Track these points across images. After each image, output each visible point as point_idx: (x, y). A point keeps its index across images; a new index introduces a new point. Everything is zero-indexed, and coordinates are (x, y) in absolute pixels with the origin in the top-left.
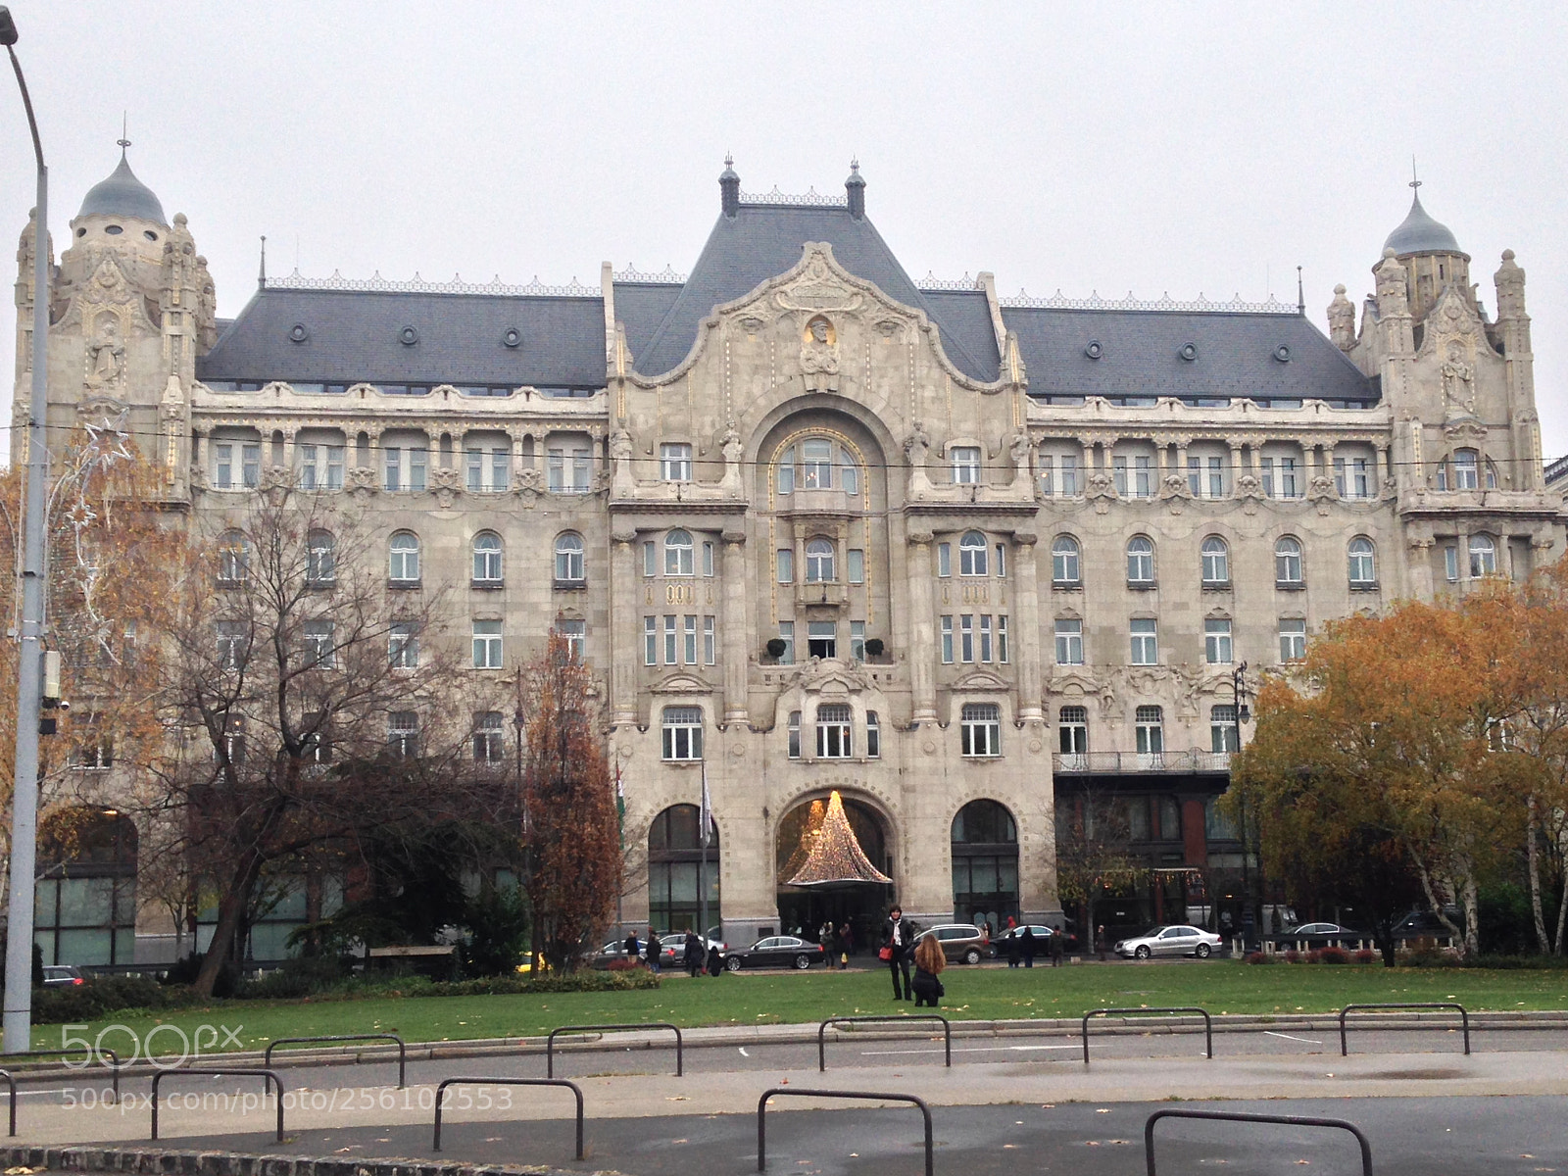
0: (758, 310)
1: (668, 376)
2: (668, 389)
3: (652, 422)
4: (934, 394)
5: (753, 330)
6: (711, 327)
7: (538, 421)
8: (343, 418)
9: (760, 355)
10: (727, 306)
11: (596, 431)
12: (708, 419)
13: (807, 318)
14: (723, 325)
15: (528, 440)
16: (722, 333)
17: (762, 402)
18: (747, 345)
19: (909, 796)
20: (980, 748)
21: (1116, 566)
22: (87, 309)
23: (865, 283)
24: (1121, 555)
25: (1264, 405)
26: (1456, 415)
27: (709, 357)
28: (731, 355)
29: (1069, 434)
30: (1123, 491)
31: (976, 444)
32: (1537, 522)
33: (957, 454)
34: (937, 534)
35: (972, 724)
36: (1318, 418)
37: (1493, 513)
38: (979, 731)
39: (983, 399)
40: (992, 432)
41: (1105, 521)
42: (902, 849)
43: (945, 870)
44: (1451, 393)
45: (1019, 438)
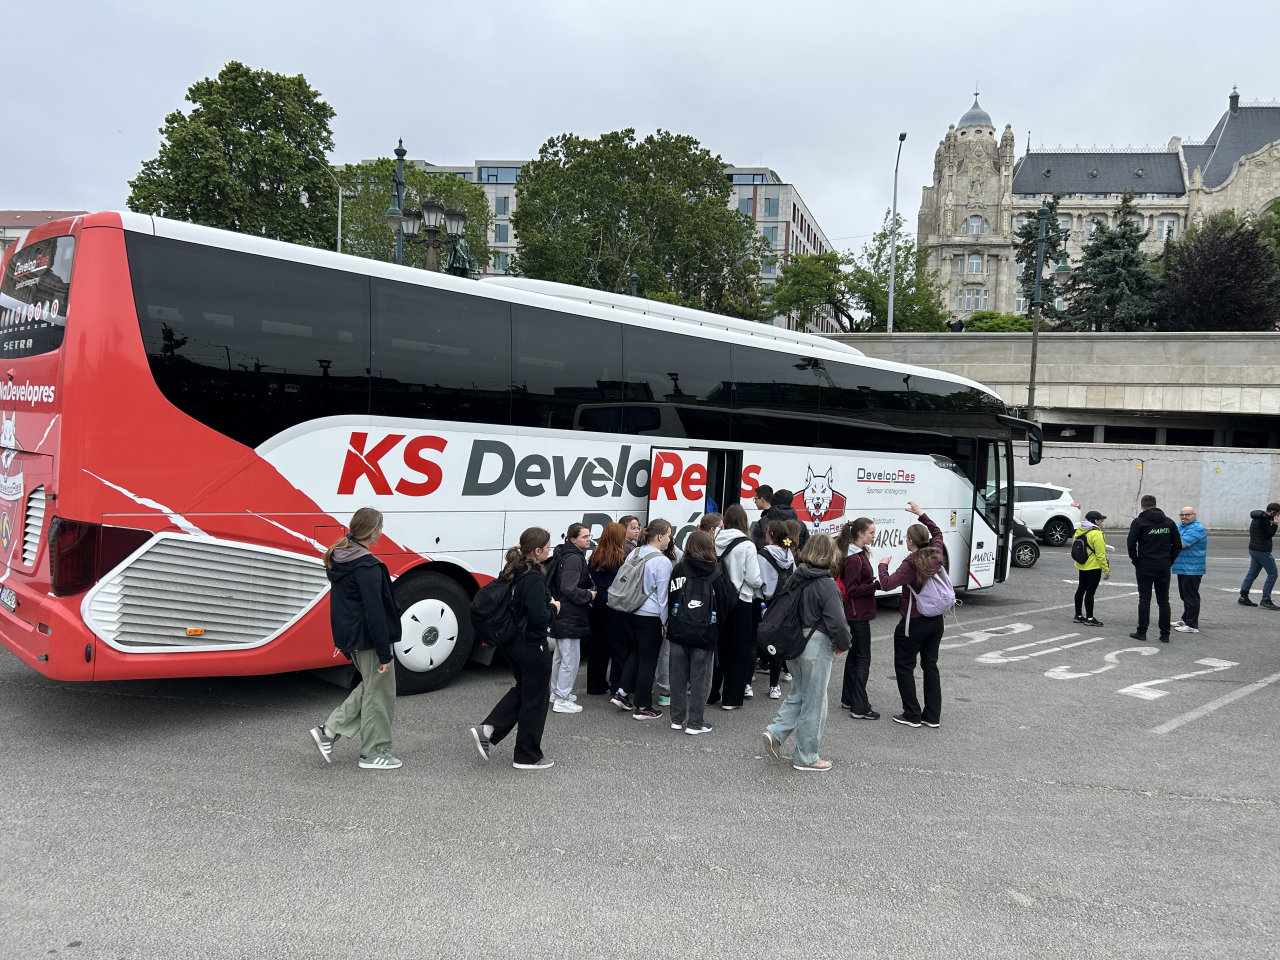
0: (1264, 158)
1: (1219, 188)
2: (1218, 194)
3: (1210, 208)
5: (1260, 167)
6: (1241, 165)
7: (1157, 209)
8: (1072, 208)
9: (1262, 178)
10: (1250, 156)
11: (1182, 213)
12: (1236, 207)
14: (1247, 165)
15: (1151, 216)
16: (1245, 169)
17: (1262, 199)
18: (1257, 173)
22: (970, 165)
27: (1239, 179)
28: (1249, 178)
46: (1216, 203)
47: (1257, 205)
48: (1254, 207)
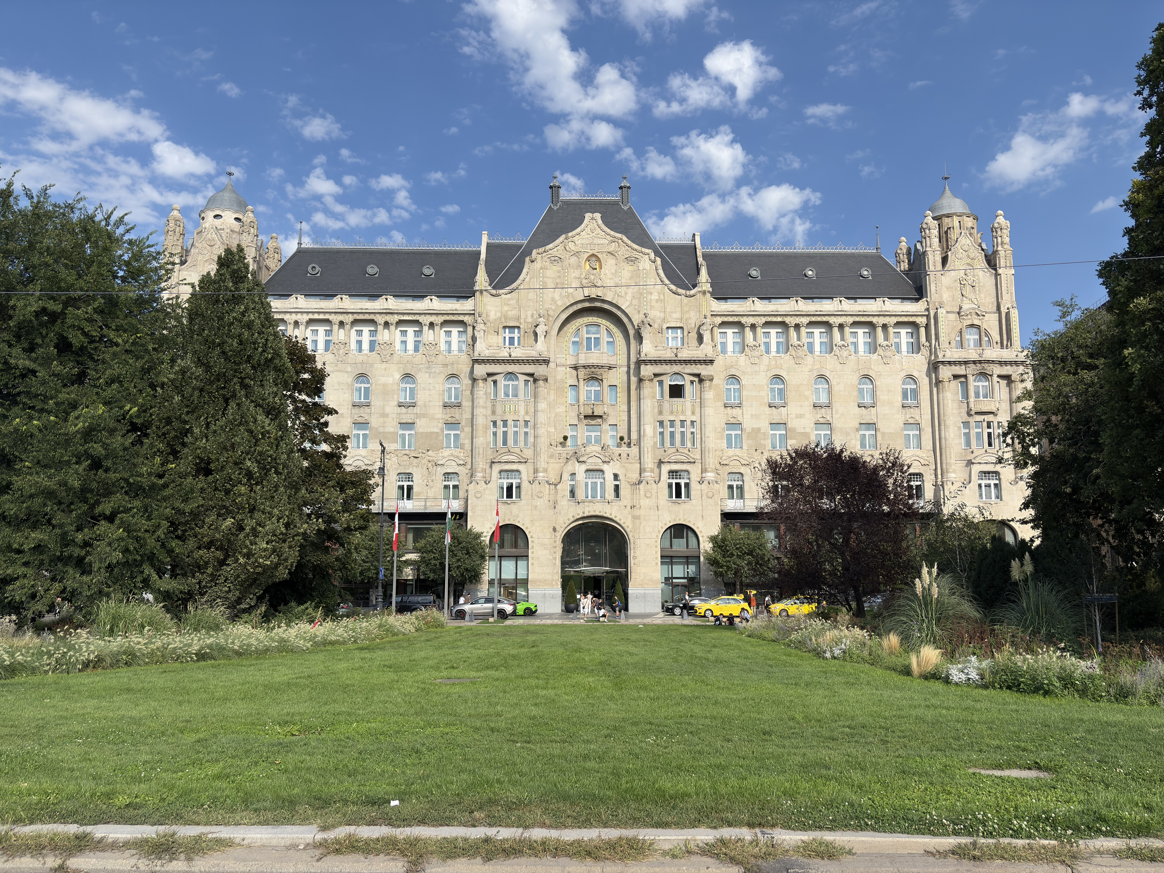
0: (560, 252)
1: (508, 289)
2: (508, 296)
3: (498, 315)
4: (657, 298)
5: (555, 263)
6: (532, 262)
7: (437, 314)
8: (332, 313)
9: (559, 277)
10: (541, 250)
12: (529, 314)
13: (586, 255)
14: (540, 260)
15: (432, 325)
16: (537, 265)
17: (560, 303)
18: (552, 271)
19: (637, 521)
20: (678, 495)
21: (763, 394)
22: (200, 257)
23: (619, 235)
24: (766, 387)
25: (852, 302)
26: (967, 306)
27: (531, 279)
28: (543, 277)
29: (736, 319)
30: (768, 351)
31: (681, 325)
32: (1015, 367)
33: (670, 331)
34: (656, 375)
35: (674, 481)
36: (884, 309)
37: (988, 362)
38: (678, 485)
39: (686, 300)
40: (690, 318)
41: (756, 368)
42: (632, 551)
43: (657, 564)
44: (964, 293)
45: (705, 321)
46: (506, 308)
47: (554, 311)
48: (551, 313)
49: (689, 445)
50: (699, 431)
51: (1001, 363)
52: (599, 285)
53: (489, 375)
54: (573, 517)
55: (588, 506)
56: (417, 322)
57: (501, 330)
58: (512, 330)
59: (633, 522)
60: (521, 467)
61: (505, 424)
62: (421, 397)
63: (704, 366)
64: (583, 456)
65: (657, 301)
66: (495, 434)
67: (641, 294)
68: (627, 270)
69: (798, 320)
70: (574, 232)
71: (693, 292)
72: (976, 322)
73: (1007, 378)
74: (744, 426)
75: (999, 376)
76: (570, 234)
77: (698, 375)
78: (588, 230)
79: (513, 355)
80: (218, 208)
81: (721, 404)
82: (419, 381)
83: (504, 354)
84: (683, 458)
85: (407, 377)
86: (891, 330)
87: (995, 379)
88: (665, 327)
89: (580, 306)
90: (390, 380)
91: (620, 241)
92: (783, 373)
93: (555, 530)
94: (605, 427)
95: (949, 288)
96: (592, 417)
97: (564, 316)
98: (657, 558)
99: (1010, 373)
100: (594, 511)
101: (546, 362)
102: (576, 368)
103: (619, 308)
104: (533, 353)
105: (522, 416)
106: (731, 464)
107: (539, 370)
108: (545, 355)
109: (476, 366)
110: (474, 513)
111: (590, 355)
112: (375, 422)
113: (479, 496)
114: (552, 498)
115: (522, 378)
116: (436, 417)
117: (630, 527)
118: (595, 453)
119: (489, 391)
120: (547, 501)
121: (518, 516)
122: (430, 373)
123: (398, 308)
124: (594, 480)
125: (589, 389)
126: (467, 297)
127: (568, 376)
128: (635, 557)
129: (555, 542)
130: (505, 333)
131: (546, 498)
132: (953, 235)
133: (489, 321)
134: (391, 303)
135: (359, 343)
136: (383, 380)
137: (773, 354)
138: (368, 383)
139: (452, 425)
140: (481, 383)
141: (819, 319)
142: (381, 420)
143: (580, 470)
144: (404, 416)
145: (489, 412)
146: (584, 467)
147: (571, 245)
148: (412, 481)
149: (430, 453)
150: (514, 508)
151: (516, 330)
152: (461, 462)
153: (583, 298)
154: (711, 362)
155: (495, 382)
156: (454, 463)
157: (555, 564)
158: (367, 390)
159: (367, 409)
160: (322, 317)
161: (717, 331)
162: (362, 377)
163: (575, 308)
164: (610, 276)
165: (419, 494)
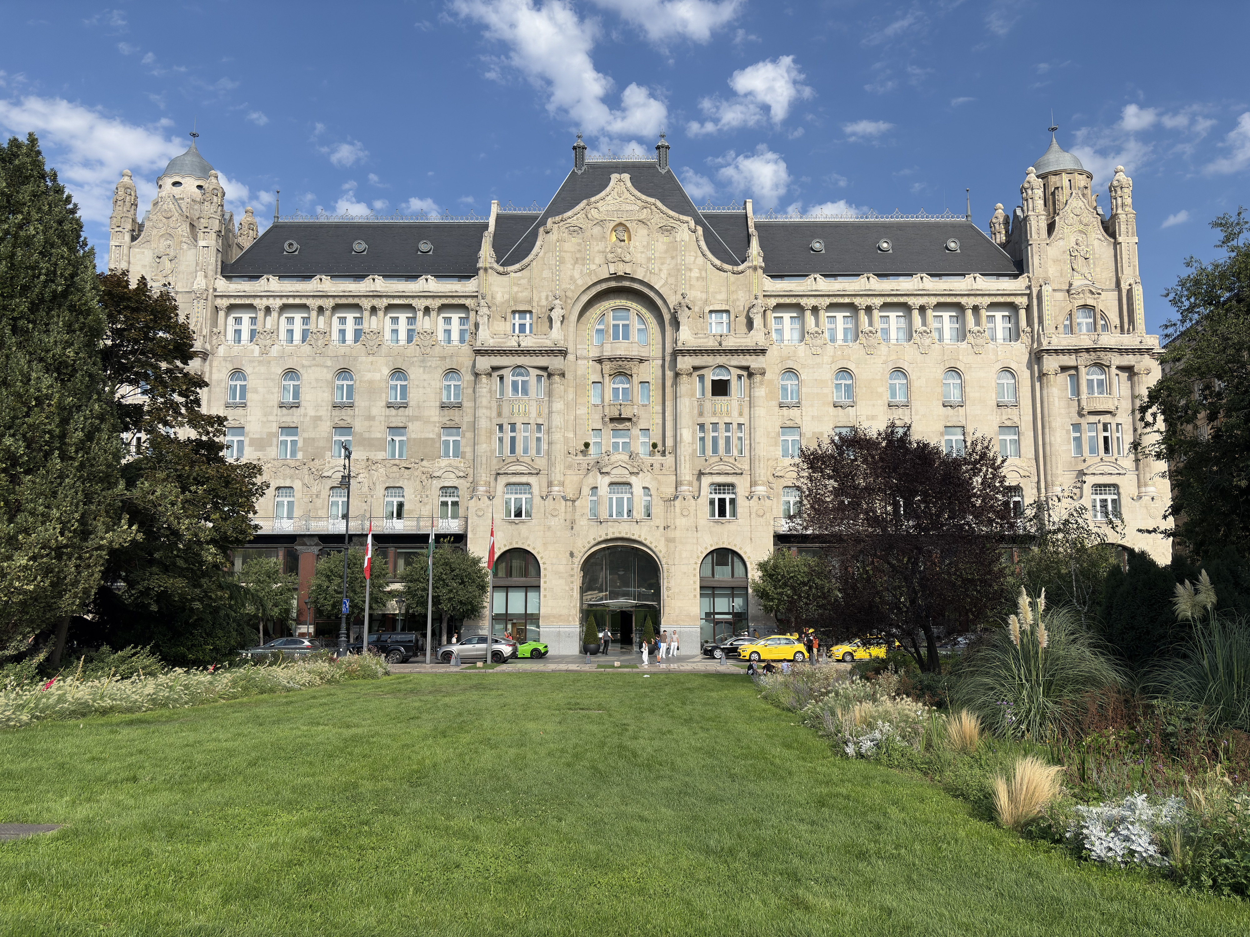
0: (580, 220)
1: (518, 266)
4: (698, 275)
5: (575, 234)
6: (547, 233)
7: (433, 297)
8: (309, 297)
9: (579, 251)
10: (557, 218)
12: (544, 295)
13: (613, 224)
14: (557, 231)
15: (427, 310)
16: (553, 236)
17: (580, 282)
18: (571, 244)
19: (672, 545)
20: (722, 513)
21: (826, 391)
22: (155, 232)
23: (652, 200)
24: (830, 383)
25: (937, 279)
26: (1078, 282)
27: (545, 253)
28: (560, 251)
29: (794, 301)
30: (833, 340)
31: (727, 308)
32: (1138, 356)
33: (713, 315)
34: (695, 368)
35: (717, 497)
36: (975, 287)
37: (1105, 349)
38: (722, 502)
39: (733, 277)
40: (738, 299)
41: (818, 359)
42: (665, 581)
43: (695, 596)
44: (1075, 267)
45: (755, 302)
46: (515, 289)
47: (573, 292)
48: (569, 294)
49: (735, 453)
50: (747, 436)
51: (1121, 351)
52: (627, 259)
53: (495, 369)
54: (594, 539)
55: (612, 527)
56: (409, 307)
57: (509, 316)
58: (522, 315)
59: (667, 546)
60: (531, 480)
61: (513, 428)
62: (413, 396)
63: (754, 357)
64: (605, 466)
65: (698, 279)
66: (501, 440)
67: (678, 270)
68: (662, 242)
69: (869, 301)
70: (598, 197)
71: (741, 267)
72: (1090, 302)
73: (1129, 370)
74: (804, 430)
75: (1119, 368)
76: (593, 199)
77: (746, 368)
78: (614, 194)
79: (523, 344)
80: (177, 174)
81: (775, 403)
82: (412, 377)
83: (512, 343)
84: (728, 469)
85: (398, 373)
86: (984, 313)
87: (1114, 371)
88: (707, 310)
89: (604, 286)
90: (377, 376)
91: (653, 207)
92: (851, 366)
93: (572, 555)
94: (635, 431)
95: (1056, 261)
96: (619, 419)
97: (585, 298)
98: (695, 589)
99: (1132, 363)
100: (620, 533)
101: (564, 353)
102: (600, 361)
103: (651, 288)
104: (547, 343)
105: (533, 418)
106: (787, 475)
107: (554, 363)
108: (561, 344)
109: (479, 359)
110: (475, 534)
111: (617, 345)
112: (359, 426)
113: (480, 514)
114: (569, 517)
115: (534, 372)
116: (432, 419)
117: (663, 552)
118: (620, 463)
119: (494, 388)
120: (562, 521)
121: (527, 538)
122: (425, 367)
123: (387, 290)
124: (620, 496)
125: (616, 386)
126: (469, 277)
127: (590, 371)
128: (669, 588)
129: (572, 569)
130: (514, 318)
131: (562, 516)
132: (1062, 197)
133: (494, 304)
134: (379, 284)
135: (343, 332)
136: (368, 376)
137: (840, 342)
138: (352, 379)
139: (451, 428)
140: (484, 379)
141: (895, 300)
142: (367, 423)
143: (603, 482)
144: (393, 419)
145: (494, 414)
146: (607, 480)
147: (594, 212)
148: (403, 496)
149: (425, 463)
150: (523, 528)
151: (528, 316)
152: (462, 474)
153: (608, 276)
154: (763, 352)
155: (501, 378)
156: (453, 476)
157: (572, 596)
158: (350, 388)
159: (349, 411)
160: (297, 301)
161: (771, 315)
162: (344, 372)
163: (599, 288)
164: (640, 249)
165: (411, 511)
